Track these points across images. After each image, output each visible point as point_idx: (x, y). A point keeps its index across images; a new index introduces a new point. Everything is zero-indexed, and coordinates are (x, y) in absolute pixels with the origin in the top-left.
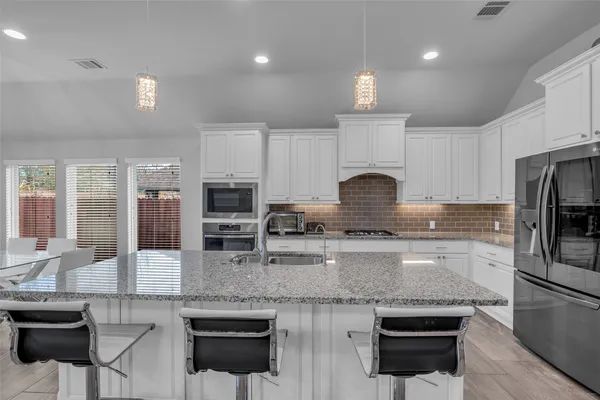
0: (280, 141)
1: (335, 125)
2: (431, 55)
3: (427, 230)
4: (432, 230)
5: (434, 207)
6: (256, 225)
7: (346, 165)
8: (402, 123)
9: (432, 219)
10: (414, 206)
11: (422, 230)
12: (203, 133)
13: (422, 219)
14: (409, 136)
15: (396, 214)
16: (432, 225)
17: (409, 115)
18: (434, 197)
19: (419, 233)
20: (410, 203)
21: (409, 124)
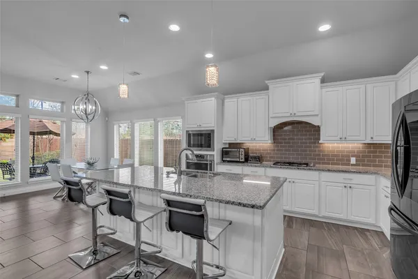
0: (230, 103)
1: (267, 88)
2: (324, 28)
3: (349, 164)
4: (352, 165)
5: (355, 145)
6: (213, 155)
7: (274, 116)
8: (318, 81)
9: (353, 156)
10: (336, 145)
11: (343, 164)
12: (186, 102)
13: (343, 156)
14: (324, 90)
15: (319, 151)
16: (353, 160)
17: (322, 74)
18: (348, 138)
19: (341, 167)
20: (329, 142)
21: (323, 81)
